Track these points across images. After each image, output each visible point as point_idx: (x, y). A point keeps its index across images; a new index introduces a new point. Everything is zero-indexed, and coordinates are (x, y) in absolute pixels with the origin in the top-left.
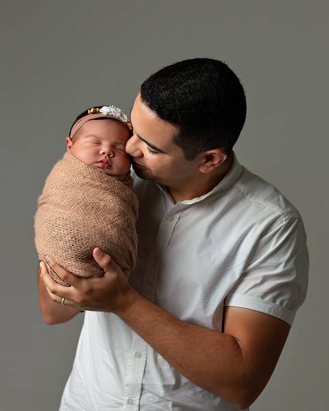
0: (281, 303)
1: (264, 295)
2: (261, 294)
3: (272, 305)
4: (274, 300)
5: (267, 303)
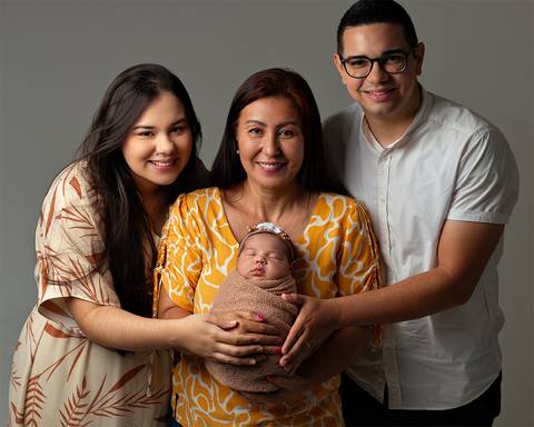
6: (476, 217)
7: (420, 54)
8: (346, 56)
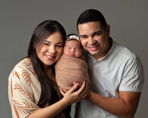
0: (135, 87)
1: (129, 86)
2: (128, 86)
3: (132, 88)
4: (133, 86)
5: (130, 88)
6: (130, 89)
7: (108, 29)
8: (80, 35)
